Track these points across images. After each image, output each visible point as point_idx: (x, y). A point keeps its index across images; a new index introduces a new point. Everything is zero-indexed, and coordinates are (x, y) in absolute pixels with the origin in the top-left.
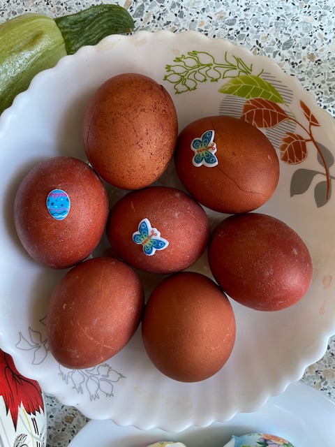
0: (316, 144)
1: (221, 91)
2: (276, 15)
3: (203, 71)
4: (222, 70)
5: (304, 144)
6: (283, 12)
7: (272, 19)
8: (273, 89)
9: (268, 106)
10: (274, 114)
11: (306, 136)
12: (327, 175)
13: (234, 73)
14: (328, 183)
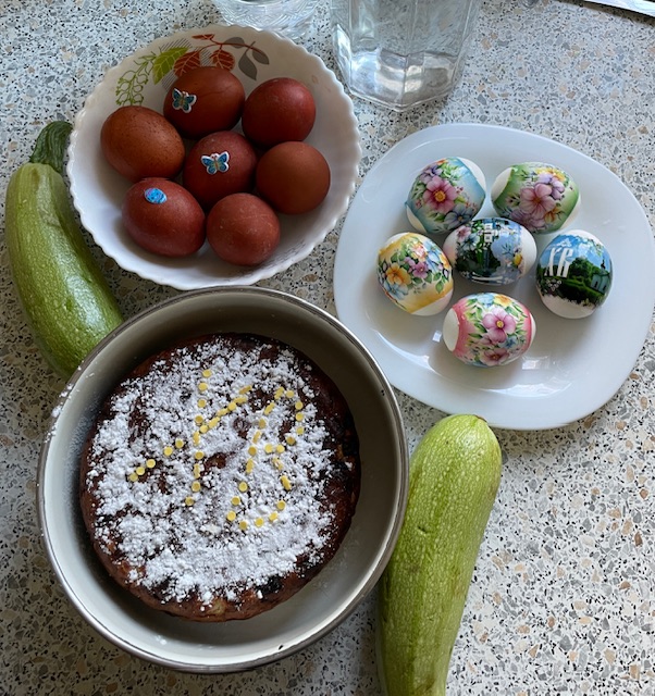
0: (225, 44)
1: (156, 82)
2: (131, 34)
3: (136, 84)
4: (143, 72)
5: (222, 52)
6: (132, 28)
7: (132, 37)
8: (175, 49)
9: (185, 59)
10: (192, 59)
11: (217, 47)
12: (249, 47)
13: (150, 65)
14: (255, 49)
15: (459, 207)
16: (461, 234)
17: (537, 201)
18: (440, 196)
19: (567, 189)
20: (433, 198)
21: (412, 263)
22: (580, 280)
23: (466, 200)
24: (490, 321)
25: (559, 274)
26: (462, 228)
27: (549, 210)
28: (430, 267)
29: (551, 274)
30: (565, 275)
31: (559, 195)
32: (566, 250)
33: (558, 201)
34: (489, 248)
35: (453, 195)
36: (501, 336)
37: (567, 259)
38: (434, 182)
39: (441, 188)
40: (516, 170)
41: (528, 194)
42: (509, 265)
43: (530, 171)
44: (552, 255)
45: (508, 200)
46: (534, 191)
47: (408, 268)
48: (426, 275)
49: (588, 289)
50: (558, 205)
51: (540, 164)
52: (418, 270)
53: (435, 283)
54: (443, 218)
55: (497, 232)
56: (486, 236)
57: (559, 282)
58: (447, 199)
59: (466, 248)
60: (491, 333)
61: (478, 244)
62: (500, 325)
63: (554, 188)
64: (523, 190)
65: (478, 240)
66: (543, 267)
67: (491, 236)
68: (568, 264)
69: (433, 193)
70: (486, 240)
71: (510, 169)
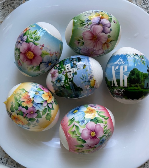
15: (45, 58)
16: (53, 75)
17: (95, 38)
18: (30, 55)
19: (112, 24)
20: (26, 58)
21: (24, 110)
22: (137, 86)
23: (49, 52)
24: (86, 134)
25: (121, 85)
26: (53, 70)
27: (104, 42)
28: (37, 108)
29: (116, 85)
30: (126, 85)
31: (108, 30)
32: (122, 67)
33: (108, 34)
34: (72, 82)
35: (39, 52)
36: (96, 140)
37: (125, 74)
38: (24, 46)
39: (29, 49)
40: (76, 21)
41: (88, 35)
42: (88, 88)
43: (84, 19)
44: (114, 72)
45: (76, 43)
46: (91, 32)
47: (23, 114)
48: (36, 115)
49: (143, 90)
50: (109, 36)
51: (90, 11)
52: (30, 114)
53: (44, 117)
54: (38, 68)
55: (75, 70)
56: (68, 74)
57: (123, 90)
58: (35, 56)
59: (58, 85)
60: (89, 142)
61: (65, 81)
62: (93, 134)
63: (104, 26)
64: (84, 34)
65: (64, 78)
66: (109, 80)
67: (71, 73)
68: (126, 78)
69: (25, 54)
70: (69, 77)
71: (72, 21)
